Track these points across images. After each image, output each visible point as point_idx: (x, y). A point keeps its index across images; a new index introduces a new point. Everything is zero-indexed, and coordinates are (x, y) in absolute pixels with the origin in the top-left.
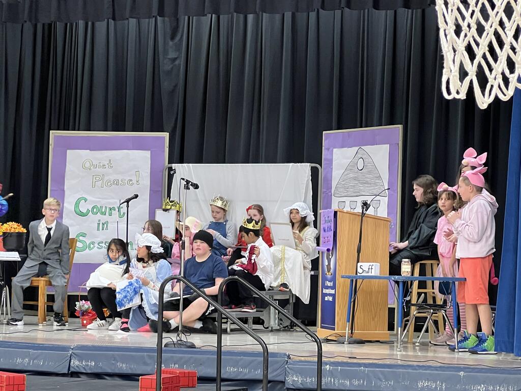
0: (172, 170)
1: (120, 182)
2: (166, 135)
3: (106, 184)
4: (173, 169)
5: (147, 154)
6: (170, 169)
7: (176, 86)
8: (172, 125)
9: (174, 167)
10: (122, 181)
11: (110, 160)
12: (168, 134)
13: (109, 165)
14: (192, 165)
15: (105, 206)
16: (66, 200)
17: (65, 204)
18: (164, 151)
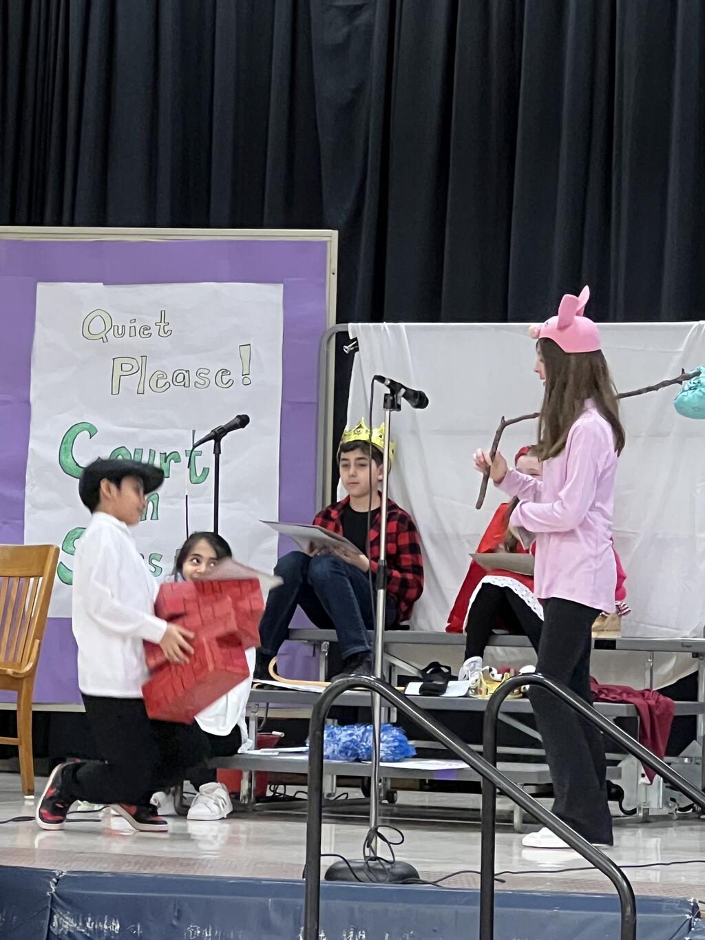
0: (348, 342)
1: (194, 378)
2: (330, 237)
3: (153, 385)
4: (351, 337)
5: (273, 294)
6: (343, 338)
7: (358, 91)
8: (349, 205)
9: (354, 332)
10: (198, 374)
11: (163, 312)
12: (336, 232)
13: (162, 327)
14: (406, 327)
15: (150, 450)
16: (34, 431)
17: (32, 445)
18: (323, 286)
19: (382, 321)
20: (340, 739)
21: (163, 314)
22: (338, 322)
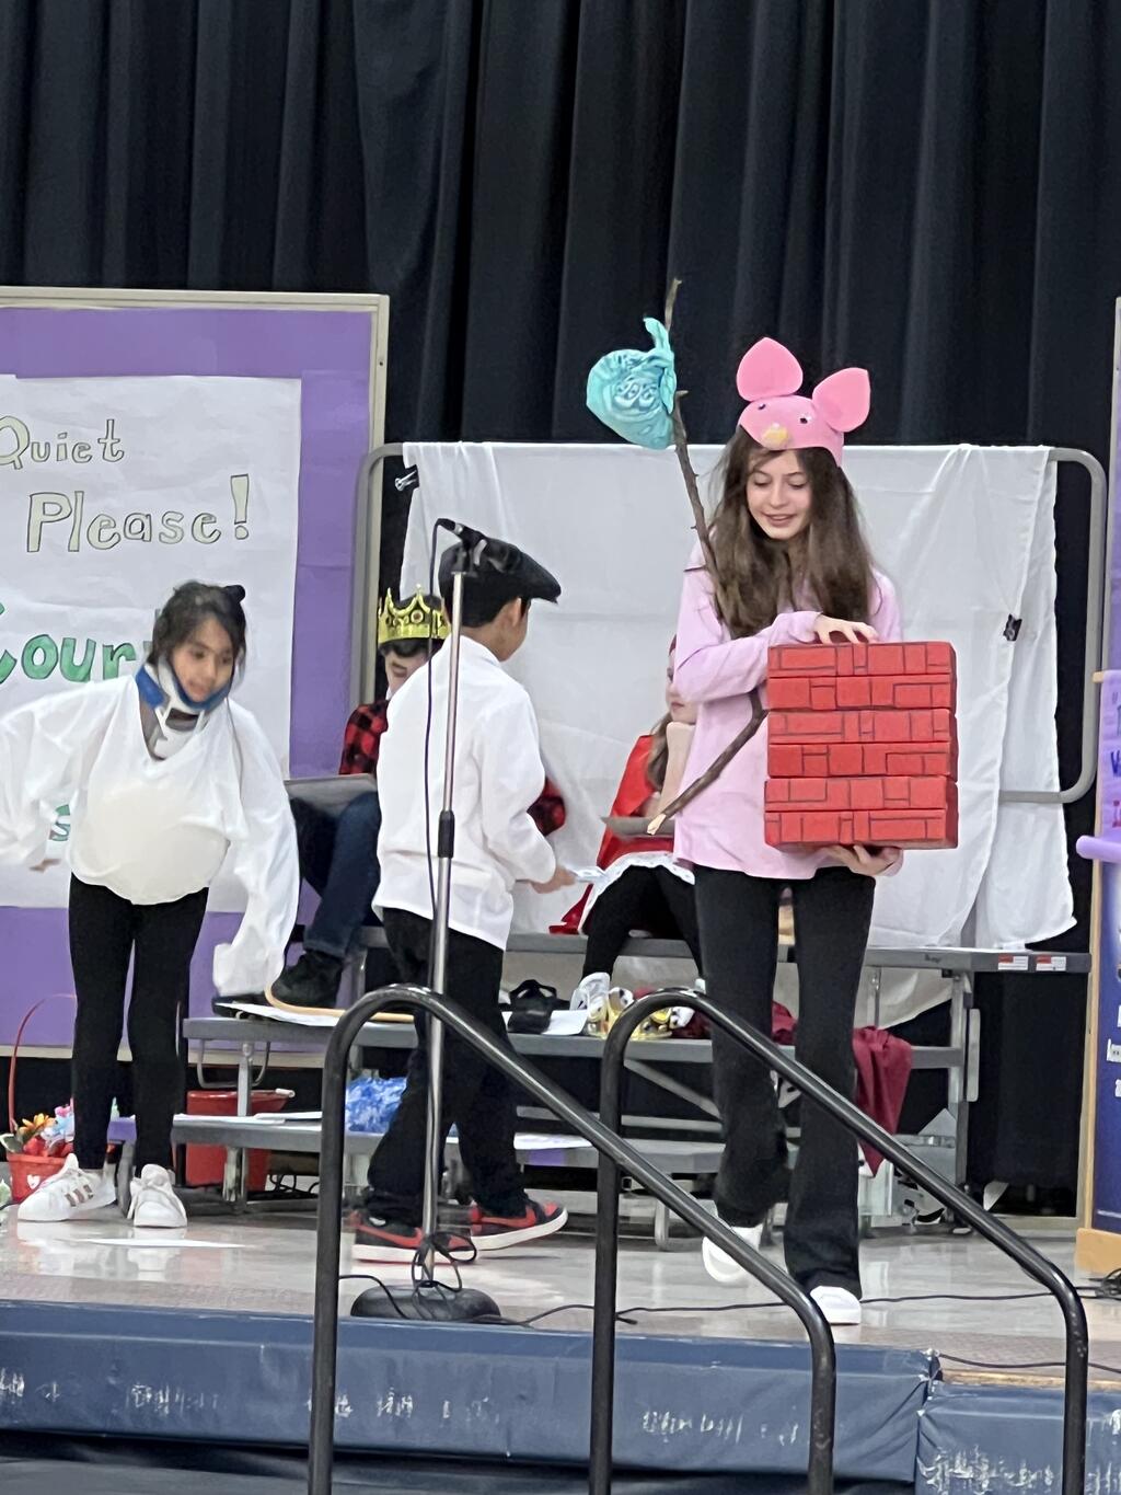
0: (403, 472)
1: (158, 527)
2: (376, 307)
3: (94, 537)
4: (407, 465)
5: (285, 395)
6: (394, 466)
8: (408, 257)
9: (411, 457)
10: (165, 521)
11: (110, 422)
12: (385, 299)
13: (108, 445)
14: (494, 450)
15: (88, 640)
18: (365, 383)
19: (456, 440)
20: (381, 1100)
21: (110, 425)
22: (387, 440)
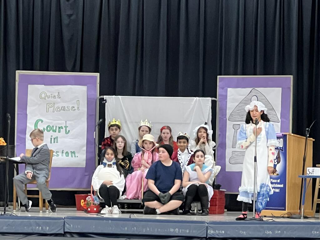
1: (66, 108)
2: (97, 75)
5: (84, 88)
9: (105, 98)
11: (59, 92)
13: (58, 96)
15: (56, 126)
16: (28, 121)
17: (28, 124)
18: (96, 87)
